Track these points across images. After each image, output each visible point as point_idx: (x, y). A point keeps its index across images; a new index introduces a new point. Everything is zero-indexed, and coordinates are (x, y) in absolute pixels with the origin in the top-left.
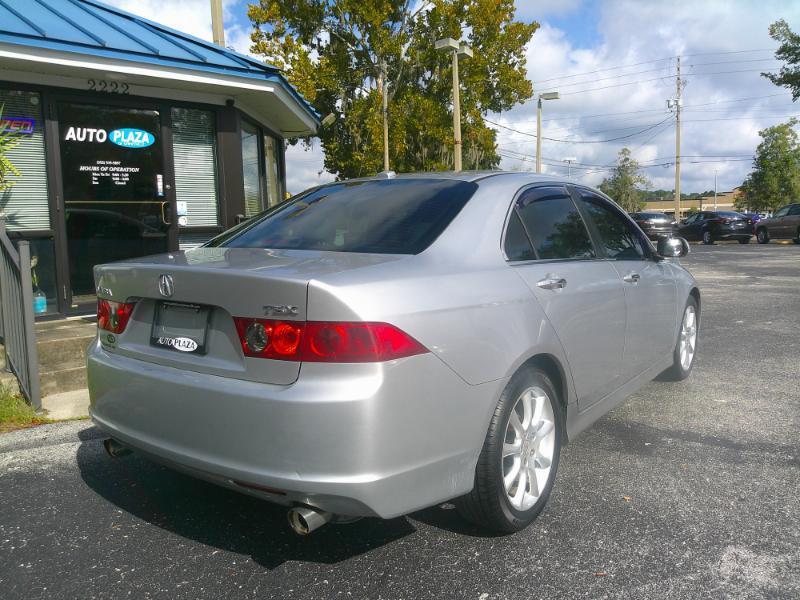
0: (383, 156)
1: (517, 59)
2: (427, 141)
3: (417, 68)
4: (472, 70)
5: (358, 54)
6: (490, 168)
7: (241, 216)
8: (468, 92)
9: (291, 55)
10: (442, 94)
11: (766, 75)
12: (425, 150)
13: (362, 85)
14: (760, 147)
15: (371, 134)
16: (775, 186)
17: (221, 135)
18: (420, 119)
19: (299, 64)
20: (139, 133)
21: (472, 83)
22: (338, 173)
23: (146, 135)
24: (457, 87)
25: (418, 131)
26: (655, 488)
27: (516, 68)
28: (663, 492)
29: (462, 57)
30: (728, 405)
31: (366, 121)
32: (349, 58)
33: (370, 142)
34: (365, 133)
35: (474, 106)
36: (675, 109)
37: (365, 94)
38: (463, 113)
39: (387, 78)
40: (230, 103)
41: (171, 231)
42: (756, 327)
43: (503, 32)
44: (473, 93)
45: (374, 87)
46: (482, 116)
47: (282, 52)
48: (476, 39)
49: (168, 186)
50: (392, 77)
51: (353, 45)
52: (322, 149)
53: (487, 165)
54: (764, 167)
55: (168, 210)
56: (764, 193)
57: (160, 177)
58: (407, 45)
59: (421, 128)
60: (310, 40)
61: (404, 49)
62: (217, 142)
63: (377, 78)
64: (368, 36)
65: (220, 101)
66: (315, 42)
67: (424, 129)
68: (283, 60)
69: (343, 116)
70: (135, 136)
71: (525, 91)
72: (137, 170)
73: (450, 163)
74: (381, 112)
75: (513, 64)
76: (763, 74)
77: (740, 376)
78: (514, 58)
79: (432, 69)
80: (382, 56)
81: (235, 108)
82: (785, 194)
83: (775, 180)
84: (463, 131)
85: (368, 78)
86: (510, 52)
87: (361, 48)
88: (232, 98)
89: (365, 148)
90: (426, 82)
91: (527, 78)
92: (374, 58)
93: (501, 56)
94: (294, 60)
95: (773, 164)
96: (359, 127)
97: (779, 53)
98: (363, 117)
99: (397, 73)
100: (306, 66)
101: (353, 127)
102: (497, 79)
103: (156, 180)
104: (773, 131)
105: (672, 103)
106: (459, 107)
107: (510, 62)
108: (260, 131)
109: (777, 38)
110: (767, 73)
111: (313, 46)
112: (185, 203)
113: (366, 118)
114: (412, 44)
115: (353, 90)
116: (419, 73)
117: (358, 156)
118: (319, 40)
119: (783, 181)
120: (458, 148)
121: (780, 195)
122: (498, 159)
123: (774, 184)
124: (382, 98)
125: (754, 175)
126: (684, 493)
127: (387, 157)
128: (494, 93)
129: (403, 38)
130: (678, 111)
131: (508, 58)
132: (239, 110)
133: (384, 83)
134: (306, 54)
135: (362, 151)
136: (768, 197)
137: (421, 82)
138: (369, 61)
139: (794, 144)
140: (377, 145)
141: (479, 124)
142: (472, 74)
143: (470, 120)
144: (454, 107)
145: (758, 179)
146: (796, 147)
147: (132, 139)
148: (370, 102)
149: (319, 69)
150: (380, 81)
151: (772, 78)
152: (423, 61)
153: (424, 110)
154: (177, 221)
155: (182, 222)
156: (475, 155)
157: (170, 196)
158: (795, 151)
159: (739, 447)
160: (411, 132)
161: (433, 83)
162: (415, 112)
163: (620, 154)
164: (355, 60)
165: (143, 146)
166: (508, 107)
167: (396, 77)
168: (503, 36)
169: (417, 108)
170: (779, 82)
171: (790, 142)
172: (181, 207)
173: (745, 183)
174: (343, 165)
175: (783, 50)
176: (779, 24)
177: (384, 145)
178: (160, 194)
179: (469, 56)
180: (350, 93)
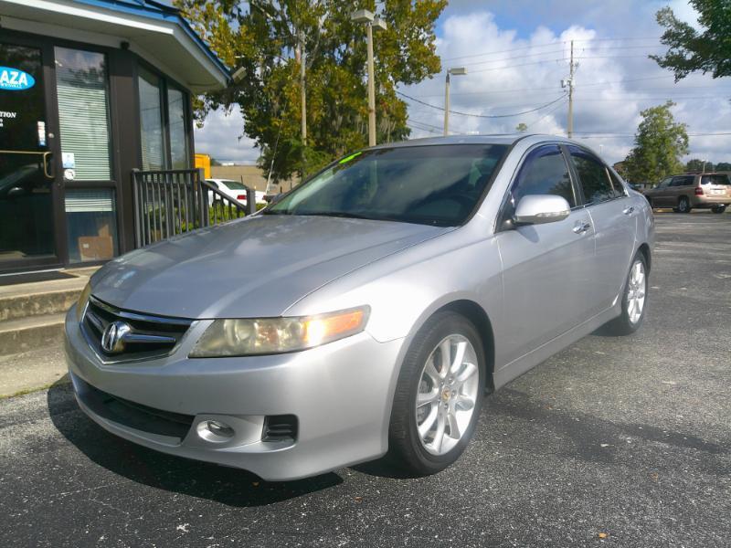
0: (300, 121)
1: (426, 35)
2: (343, 110)
3: (334, 40)
4: (386, 43)
5: (277, 24)
6: (401, 139)
7: (136, 170)
8: (381, 65)
9: (211, 23)
10: (357, 65)
11: (653, 58)
12: (340, 119)
13: (281, 54)
14: (641, 126)
15: (289, 100)
16: (654, 161)
17: (114, 79)
18: (336, 88)
19: (219, 31)
20: (15, 73)
21: (384, 55)
22: (257, 138)
23: (24, 75)
24: (372, 60)
25: (334, 99)
26: (631, 518)
27: (426, 44)
28: (642, 523)
29: (376, 28)
30: (679, 388)
31: (285, 88)
32: (267, 29)
33: (287, 109)
34: (283, 100)
35: (386, 78)
36: (568, 88)
37: (283, 63)
38: (377, 86)
39: (304, 49)
40: (124, 45)
41: (56, 186)
42: (673, 293)
43: (414, 9)
44: (386, 66)
45: (292, 56)
46: (394, 88)
47: (202, 19)
48: (389, 15)
49: (51, 135)
50: (309, 48)
51: (272, 15)
52: (242, 115)
53: (398, 135)
54: (644, 143)
55: (52, 161)
56: (644, 167)
57: (41, 125)
58: (324, 17)
59: (337, 97)
60: (230, 10)
61: (321, 21)
62: (110, 89)
63: (295, 48)
64: (286, 7)
65: (114, 43)
66: (235, 12)
67: (340, 98)
68: (203, 27)
69: (262, 84)
70: (10, 76)
71: (434, 67)
72: (14, 115)
73: (364, 133)
74: (299, 80)
75: (424, 40)
76: (650, 56)
77: (679, 351)
78: (424, 35)
79: (347, 42)
80: (300, 27)
81: (130, 52)
82: (662, 168)
83: (654, 155)
84: (377, 102)
85: (286, 47)
86: (420, 28)
87: (280, 19)
88: (127, 41)
89: (283, 114)
90: (342, 54)
91: (436, 53)
92: (292, 29)
93: (412, 31)
94: (214, 28)
95: (652, 141)
96: (277, 94)
97: (664, 37)
98: (281, 85)
99: (315, 44)
100: (226, 34)
101: (271, 94)
102: (408, 54)
103: (36, 128)
104: (652, 112)
105: (565, 83)
106: (373, 78)
107: (421, 37)
108: (164, 83)
109: (663, 24)
110: (653, 55)
111: (234, 16)
112: (72, 155)
113: (284, 85)
114: (329, 17)
115: (272, 58)
116: (335, 45)
117: (276, 122)
118: (240, 10)
119: (660, 157)
120: (373, 117)
121: (657, 170)
122: (408, 131)
123: (653, 159)
124: (300, 67)
125: (636, 150)
126: (670, 525)
127: (304, 123)
128: (405, 67)
129: (321, 10)
130: (571, 91)
131: (419, 34)
132: (135, 54)
133: (302, 53)
134: (226, 23)
135: (280, 118)
136: (647, 171)
137: (337, 54)
138: (287, 32)
139: (670, 124)
140: (295, 111)
141: (391, 95)
142: (385, 47)
143: (382, 92)
144: (368, 79)
145: (639, 154)
146: (671, 127)
147: (7, 79)
148: (288, 70)
149: (238, 37)
150: (298, 51)
151: (658, 60)
152: (340, 33)
153: (340, 79)
154: (63, 174)
155: (69, 175)
156: (387, 124)
157: (54, 146)
158: (671, 130)
159: (712, 448)
160: (328, 101)
161: (349, 55)
162: (331, 81)
163: (518, 129)
164: (274, 30)
165: (20, 88)
166: (418, 80)
167: (313, 47)
168: (414, 13)
169: (332, 78)
170: (664, 65)
171: (666, 122)
172: (68, 159)
173: (628, 157)
174: (261, 130)
175: (668, 35)
176: (665, 11)
177: (301, 112)
178: (43, 143)
179: (382, 29)
180: (269, 61)
